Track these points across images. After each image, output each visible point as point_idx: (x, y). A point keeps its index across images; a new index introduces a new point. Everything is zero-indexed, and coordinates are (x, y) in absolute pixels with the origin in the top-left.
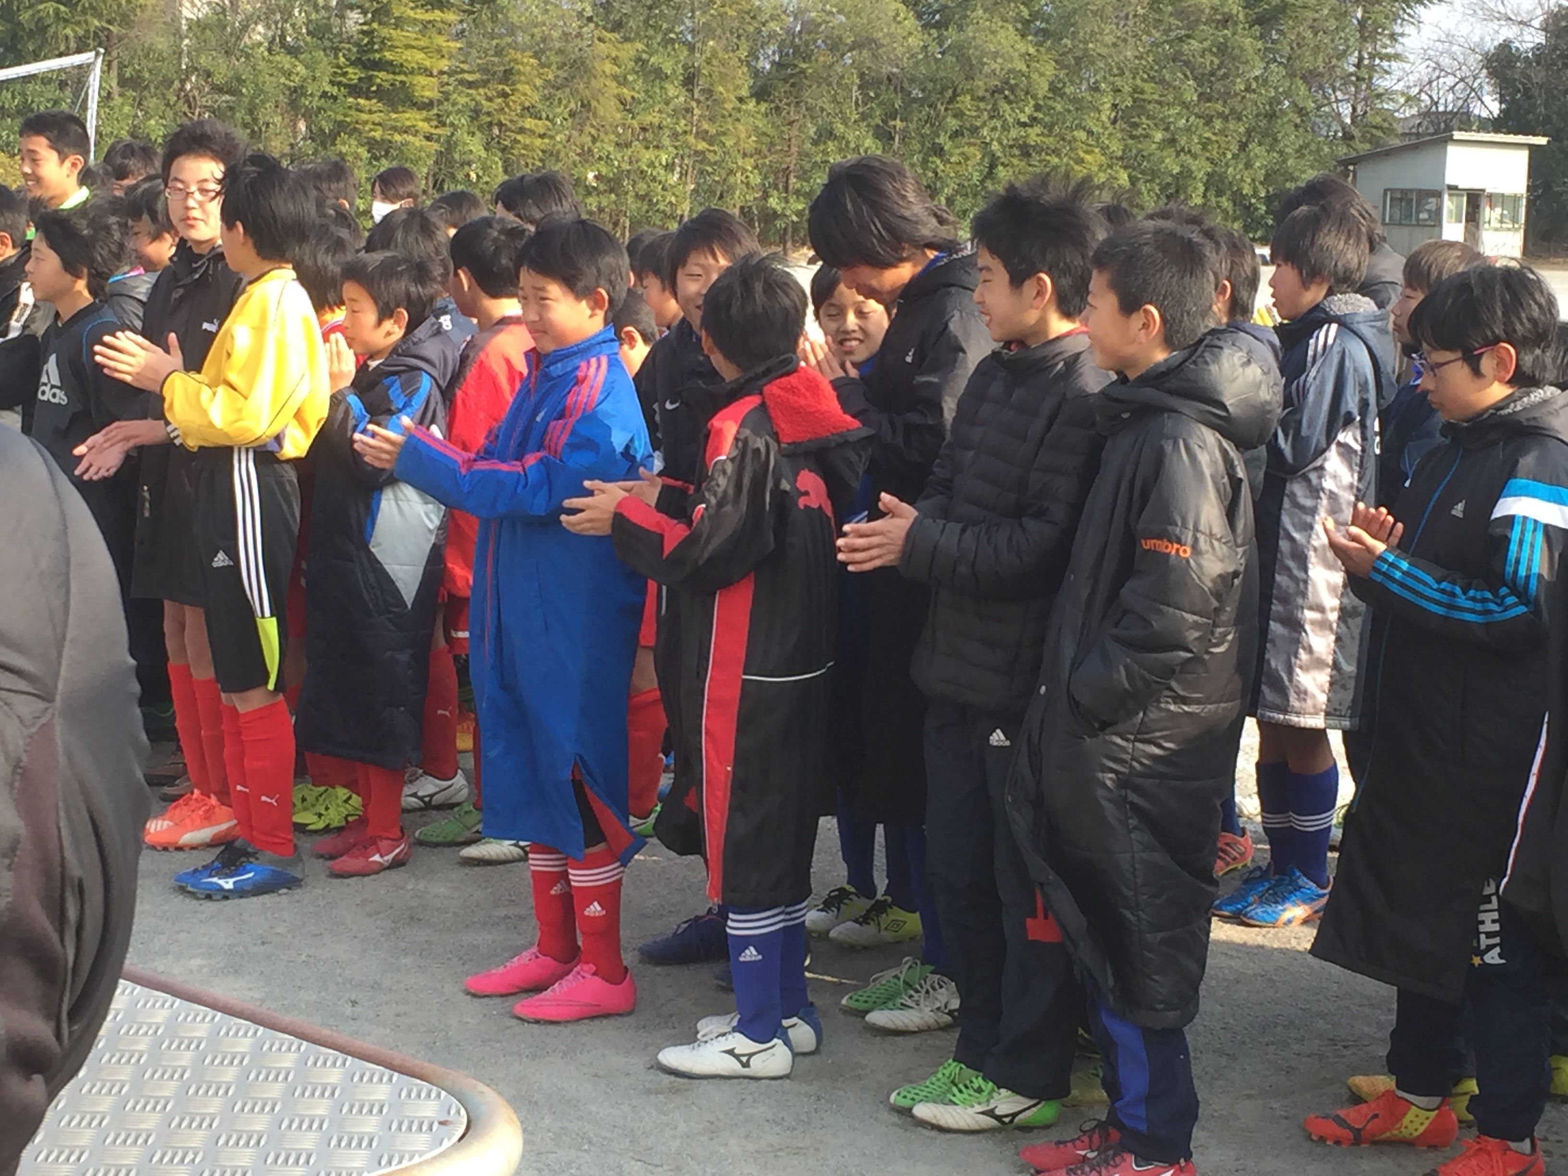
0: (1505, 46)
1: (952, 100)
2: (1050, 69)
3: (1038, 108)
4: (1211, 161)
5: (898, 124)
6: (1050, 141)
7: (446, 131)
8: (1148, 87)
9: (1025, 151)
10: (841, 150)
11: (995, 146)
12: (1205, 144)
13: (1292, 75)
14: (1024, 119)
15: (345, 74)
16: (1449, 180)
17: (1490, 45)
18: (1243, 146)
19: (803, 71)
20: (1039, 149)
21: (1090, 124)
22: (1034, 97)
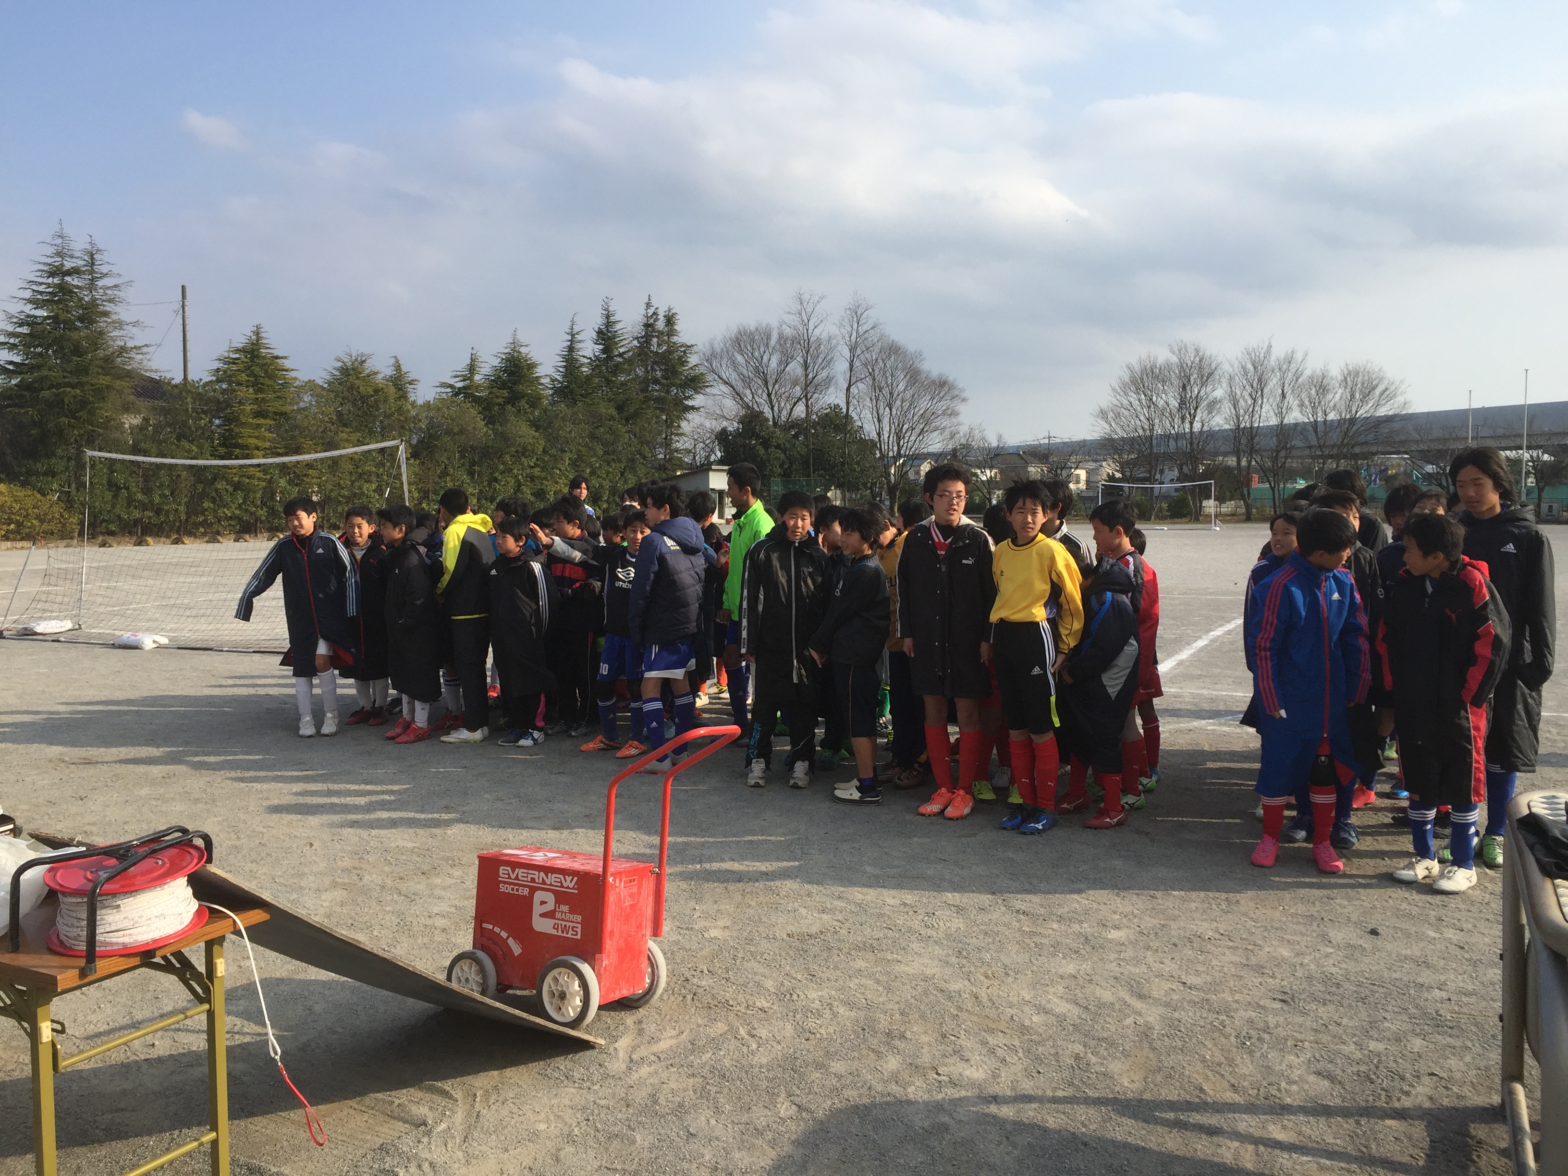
0: (724, 430)
1: (500, 456)
2: (542, 442)
3: (537, 459)
4: (610, 481)
5: (477, 468)
6: (543, 475)
7: (268, 477)
8: (583, 449)
9: (532, 478)
10: (452, 480)
11: (520, 477)
12: (608, 473)
13: (642, 443)
14: (532, 464)
15: (217, 450)
16: (711, 487)
17: (719, 429)
18: (622, 474)
19: (435, 445)
20: (538, 477)
21: (560, 466)
22: (536, 454)
